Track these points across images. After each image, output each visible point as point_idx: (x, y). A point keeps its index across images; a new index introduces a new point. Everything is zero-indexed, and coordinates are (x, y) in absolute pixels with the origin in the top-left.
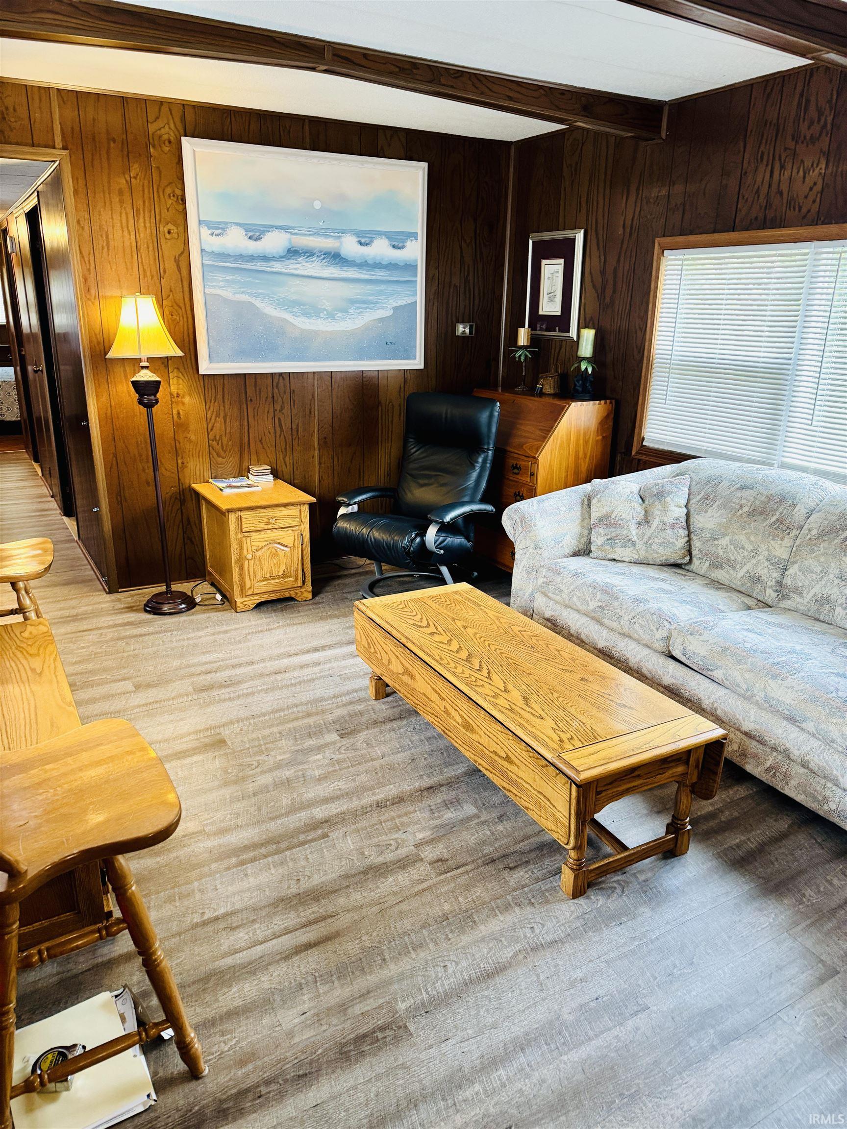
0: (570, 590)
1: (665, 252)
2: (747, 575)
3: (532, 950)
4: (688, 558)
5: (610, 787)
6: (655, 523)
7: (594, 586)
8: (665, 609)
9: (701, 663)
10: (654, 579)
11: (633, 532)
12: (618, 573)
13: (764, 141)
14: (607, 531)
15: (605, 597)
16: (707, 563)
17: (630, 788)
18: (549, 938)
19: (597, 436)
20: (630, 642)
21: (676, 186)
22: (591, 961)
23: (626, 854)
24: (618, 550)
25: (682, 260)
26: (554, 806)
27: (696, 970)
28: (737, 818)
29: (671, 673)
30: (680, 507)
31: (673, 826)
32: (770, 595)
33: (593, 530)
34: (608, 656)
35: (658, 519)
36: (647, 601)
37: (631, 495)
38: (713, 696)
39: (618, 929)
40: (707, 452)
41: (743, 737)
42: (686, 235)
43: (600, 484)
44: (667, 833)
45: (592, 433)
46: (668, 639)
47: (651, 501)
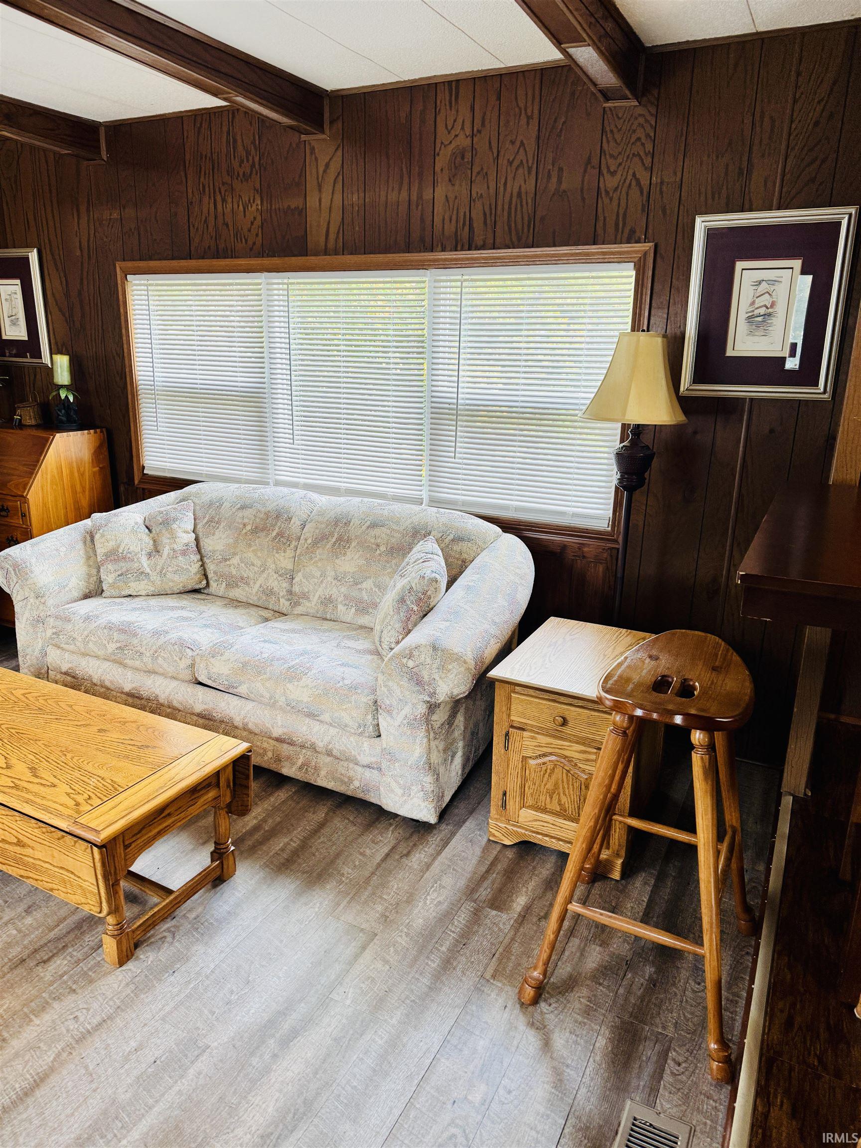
0: (83, 637)
1: (128, 276)
2: (261, 589)
3: (77, 1042)
4: (204, 582)
5: (138, 836)
6: (166, 551)
7: (110, 627)
8: (185, 636)
9: (227, 683)
10: (173, 608)
11: (145, 562)
12: (134, 609)
13: (203, 173)
14: (116, 567)
15: (123, 637)
16: (224, 584)
17: (162, 830)
18: (95, 1021)
19: (94, 467)
20: (157, 677)
21: (127, 211)
22: (145, 1025)
23: (172, 897)
24: (132, 584)
25: (147, 285)
26: (79, 877)
27: (253, 987)
28: (280, 822)
29: (201, 700)
30: (188, 532)
31: (217, 853)
32: (284, 605)
33: (102, 568)
34: (137, 697)
35: (167, 547)
36: (167, 633)
37: (137, 526)
38: (243, 712)
39: (172, 979)
40: (208, 476)
41: (275, 743)
42: (146, 260)
43: (101, 518)
44: (213, 861)
45: (87, 465)
46: (192, 666)
47: (158, 530)
